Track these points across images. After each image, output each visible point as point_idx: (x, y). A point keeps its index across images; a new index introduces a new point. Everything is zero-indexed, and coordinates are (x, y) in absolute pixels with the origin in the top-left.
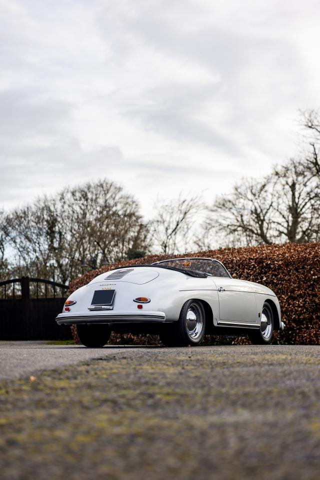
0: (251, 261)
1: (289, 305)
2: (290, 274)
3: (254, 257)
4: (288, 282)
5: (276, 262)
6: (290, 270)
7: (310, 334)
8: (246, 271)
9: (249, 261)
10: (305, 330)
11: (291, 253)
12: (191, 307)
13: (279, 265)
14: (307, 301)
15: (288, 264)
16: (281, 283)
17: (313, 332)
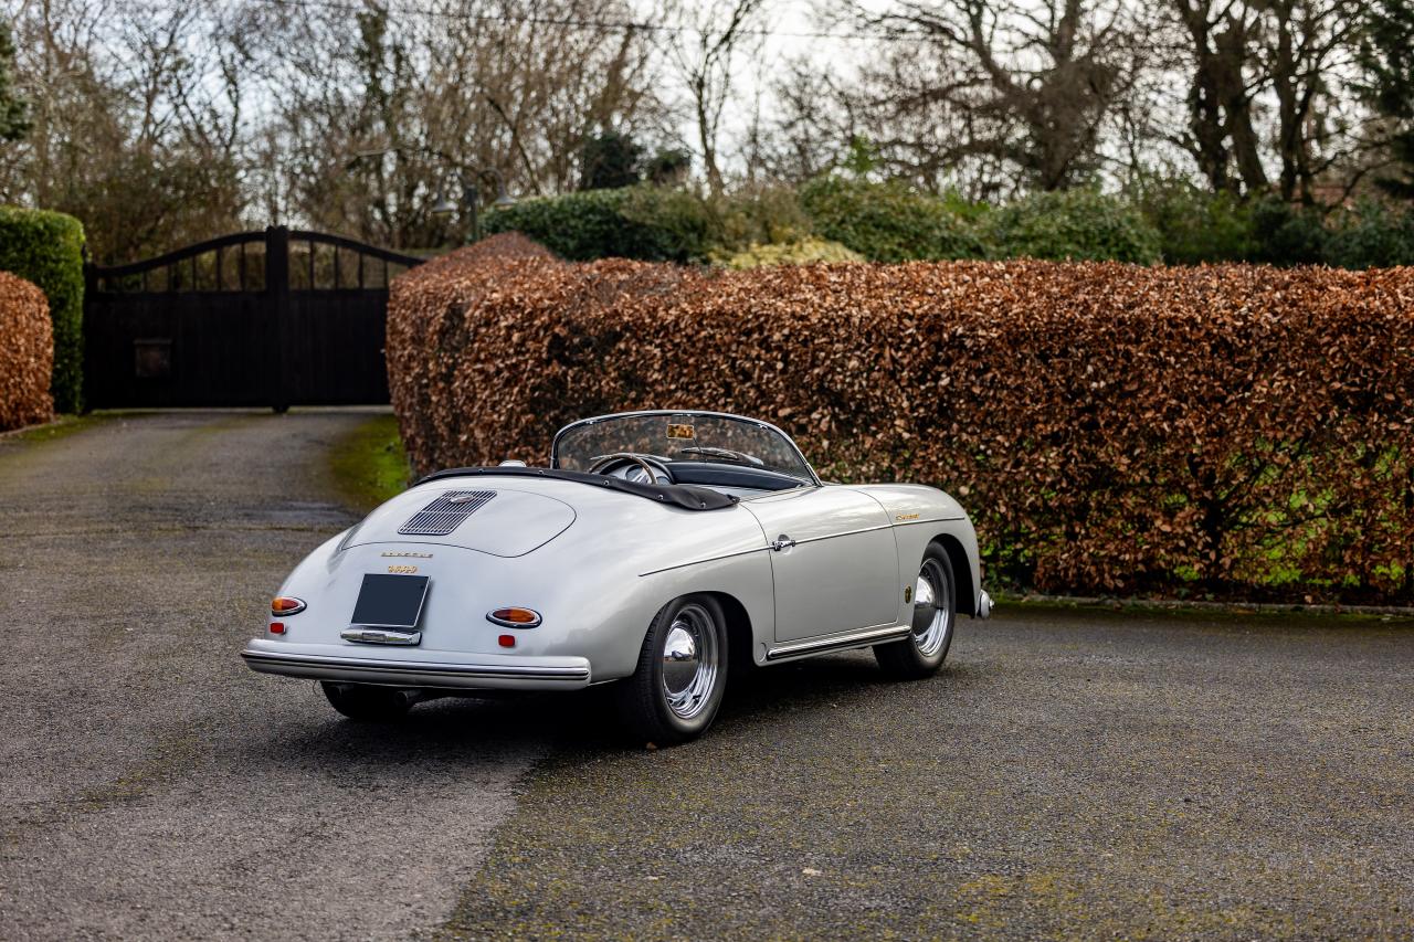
0: (906, 321)
1: (1017, 464)
2: (1024, 369)
3: (914, 309)
4: (1017, 393)
5: (981, 332)
6: (1025, 357)
7: (1078, 555)
9: (901, 322)
10: (1063, 540)
11: (1028, 301)
13: (990, 342)
14: (1072, 455)
15: (1016, 340)
16: (994, 395)
17: (1088, 548)
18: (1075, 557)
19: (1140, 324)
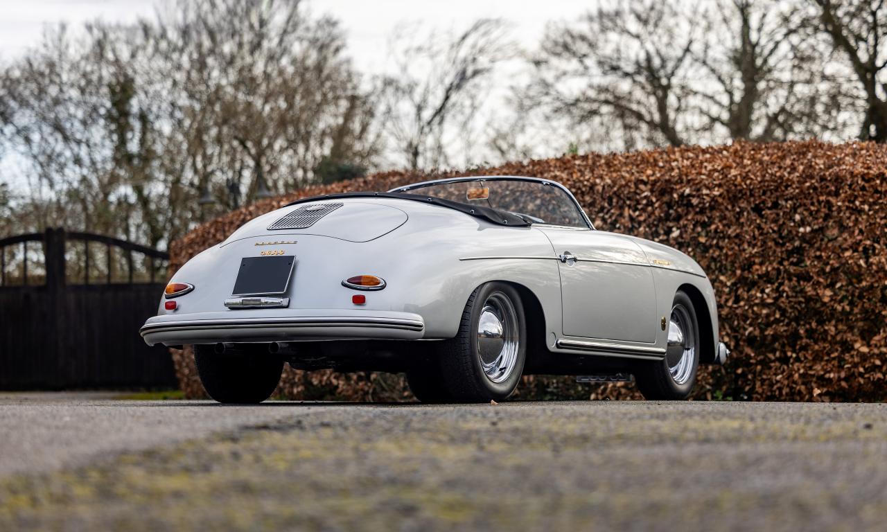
0: (642, 187)
1: (737, 301)
2: (742, 220)
4: (737, 241)
5: (705, 191)
6: (740, 213)
7: (790, 376)
8: (627, 212)
9: (637, 188)
10: (778, 364)
11: (744, 167)
12: (490, 303)
13: (713, 199)
14: (784, 291)
15: (735, 196)
16: (717, 243)
17: (799, 369)
18: (788, 378)
19: (838, 180)
